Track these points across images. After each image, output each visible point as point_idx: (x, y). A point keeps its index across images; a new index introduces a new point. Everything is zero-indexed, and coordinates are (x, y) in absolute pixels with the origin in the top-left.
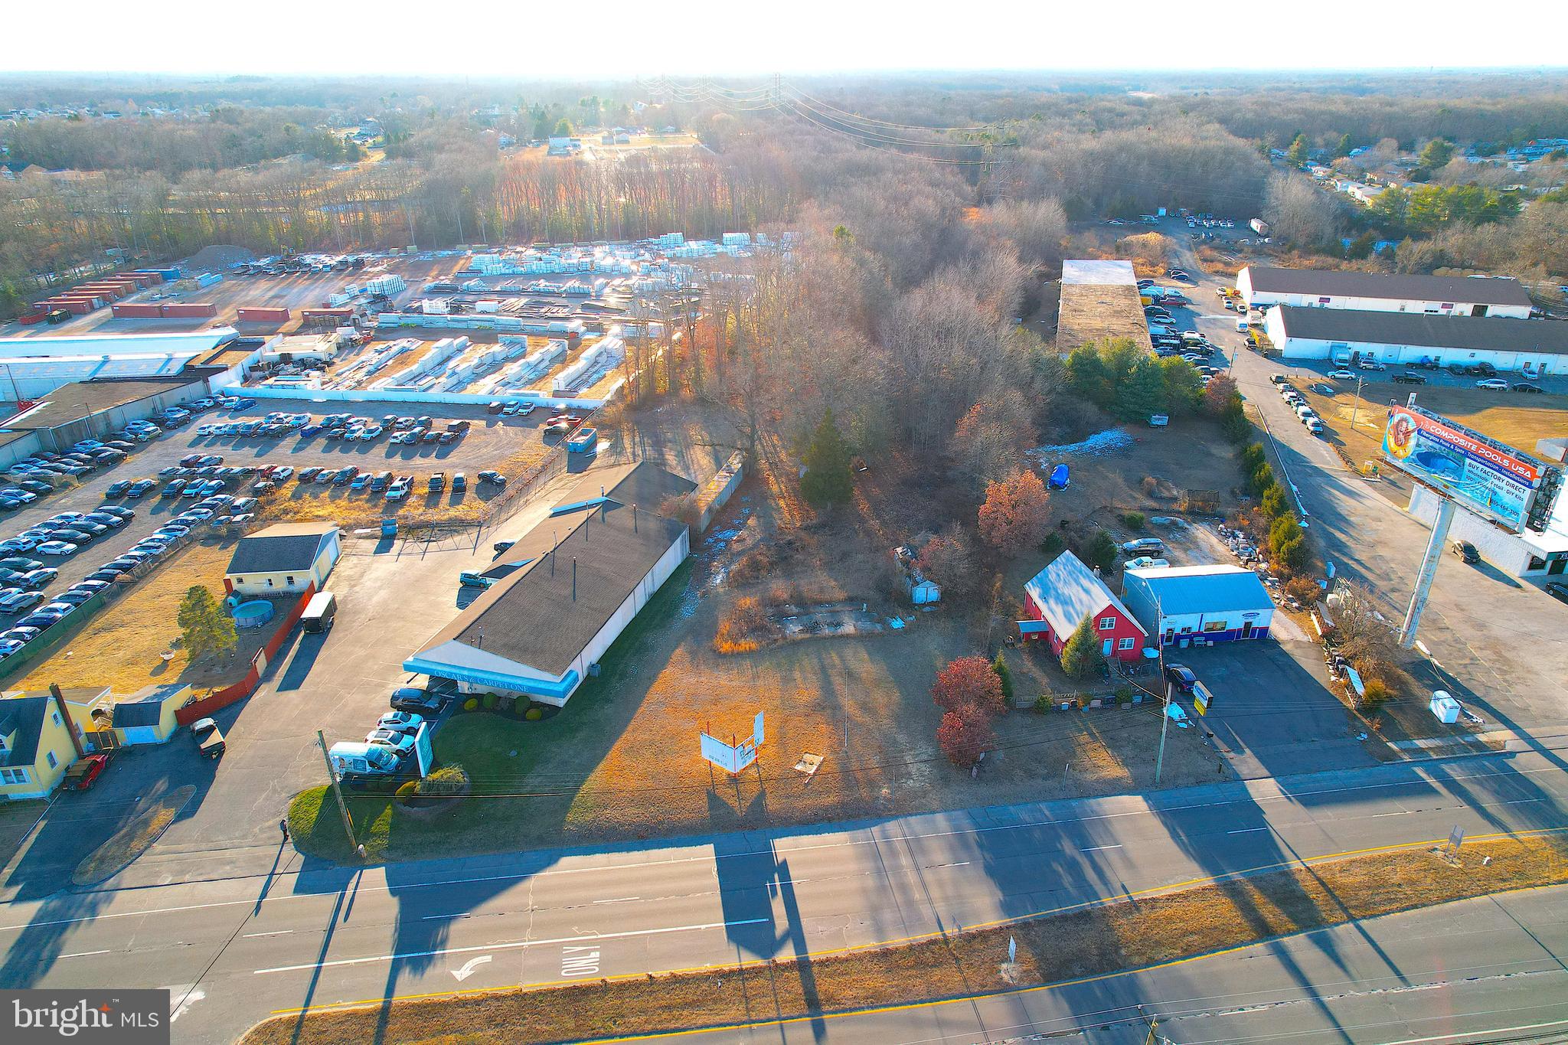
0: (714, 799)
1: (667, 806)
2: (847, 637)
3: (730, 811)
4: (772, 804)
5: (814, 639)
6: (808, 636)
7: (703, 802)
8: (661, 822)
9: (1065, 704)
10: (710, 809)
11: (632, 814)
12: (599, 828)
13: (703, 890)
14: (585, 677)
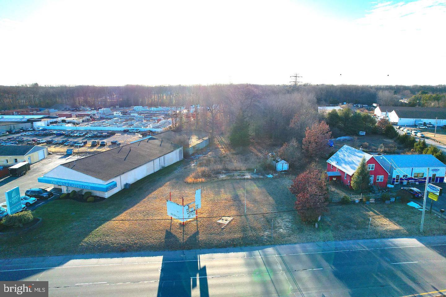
0: (169, 234)
1: (142, 236)
2: (247, 179)
3: (177, 240)
4: (202, 237)
5: (232, 179)
6: (229, 178)
7: (163, 235)
8: (136, 244)
9: (357, 201)
10: (166, 238)
11: (121, 239)
12: (100, 245)
13: (150, 279)
14: (122, 189)
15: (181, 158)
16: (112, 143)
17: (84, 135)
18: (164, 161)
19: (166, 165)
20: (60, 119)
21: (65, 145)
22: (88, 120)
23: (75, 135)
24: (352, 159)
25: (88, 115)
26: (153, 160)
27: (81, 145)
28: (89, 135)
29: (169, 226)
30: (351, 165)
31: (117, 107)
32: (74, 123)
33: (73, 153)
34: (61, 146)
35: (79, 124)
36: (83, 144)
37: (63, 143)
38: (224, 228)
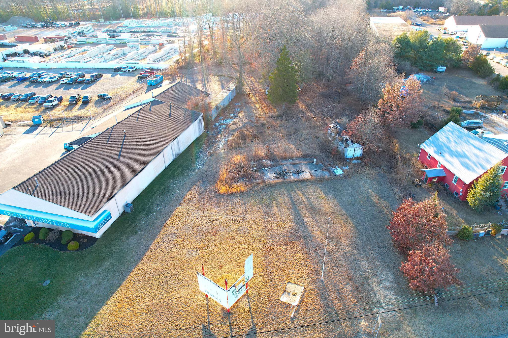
2: (306, 181)
5: (284, 183)
14: (121, 213)
15: (201, 130)
16: (99, 96)
17: (58, 81)
18: (178, 146)
19: (182, 150)
20: (20, 48)
21: (31, 104)
22: (62, 48)
23: (45, 80)
24: (464, 150)
25: (61, 39)
26: (162, 151)
27: (54, 104)
28: (65, 81)
29: (205, 315)
30: (461, 159)
31: (102, 20)
32: (43, 55)
33: (42, 122)
34: (25, 105)
35: (50, 55)
36: (56, 102)
37: (27, 99)
38: (294, 318)
